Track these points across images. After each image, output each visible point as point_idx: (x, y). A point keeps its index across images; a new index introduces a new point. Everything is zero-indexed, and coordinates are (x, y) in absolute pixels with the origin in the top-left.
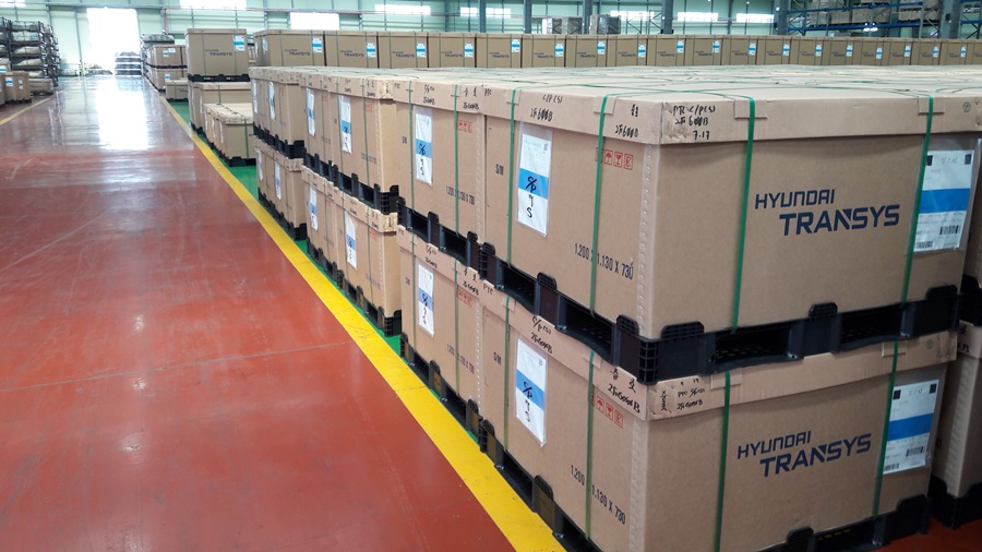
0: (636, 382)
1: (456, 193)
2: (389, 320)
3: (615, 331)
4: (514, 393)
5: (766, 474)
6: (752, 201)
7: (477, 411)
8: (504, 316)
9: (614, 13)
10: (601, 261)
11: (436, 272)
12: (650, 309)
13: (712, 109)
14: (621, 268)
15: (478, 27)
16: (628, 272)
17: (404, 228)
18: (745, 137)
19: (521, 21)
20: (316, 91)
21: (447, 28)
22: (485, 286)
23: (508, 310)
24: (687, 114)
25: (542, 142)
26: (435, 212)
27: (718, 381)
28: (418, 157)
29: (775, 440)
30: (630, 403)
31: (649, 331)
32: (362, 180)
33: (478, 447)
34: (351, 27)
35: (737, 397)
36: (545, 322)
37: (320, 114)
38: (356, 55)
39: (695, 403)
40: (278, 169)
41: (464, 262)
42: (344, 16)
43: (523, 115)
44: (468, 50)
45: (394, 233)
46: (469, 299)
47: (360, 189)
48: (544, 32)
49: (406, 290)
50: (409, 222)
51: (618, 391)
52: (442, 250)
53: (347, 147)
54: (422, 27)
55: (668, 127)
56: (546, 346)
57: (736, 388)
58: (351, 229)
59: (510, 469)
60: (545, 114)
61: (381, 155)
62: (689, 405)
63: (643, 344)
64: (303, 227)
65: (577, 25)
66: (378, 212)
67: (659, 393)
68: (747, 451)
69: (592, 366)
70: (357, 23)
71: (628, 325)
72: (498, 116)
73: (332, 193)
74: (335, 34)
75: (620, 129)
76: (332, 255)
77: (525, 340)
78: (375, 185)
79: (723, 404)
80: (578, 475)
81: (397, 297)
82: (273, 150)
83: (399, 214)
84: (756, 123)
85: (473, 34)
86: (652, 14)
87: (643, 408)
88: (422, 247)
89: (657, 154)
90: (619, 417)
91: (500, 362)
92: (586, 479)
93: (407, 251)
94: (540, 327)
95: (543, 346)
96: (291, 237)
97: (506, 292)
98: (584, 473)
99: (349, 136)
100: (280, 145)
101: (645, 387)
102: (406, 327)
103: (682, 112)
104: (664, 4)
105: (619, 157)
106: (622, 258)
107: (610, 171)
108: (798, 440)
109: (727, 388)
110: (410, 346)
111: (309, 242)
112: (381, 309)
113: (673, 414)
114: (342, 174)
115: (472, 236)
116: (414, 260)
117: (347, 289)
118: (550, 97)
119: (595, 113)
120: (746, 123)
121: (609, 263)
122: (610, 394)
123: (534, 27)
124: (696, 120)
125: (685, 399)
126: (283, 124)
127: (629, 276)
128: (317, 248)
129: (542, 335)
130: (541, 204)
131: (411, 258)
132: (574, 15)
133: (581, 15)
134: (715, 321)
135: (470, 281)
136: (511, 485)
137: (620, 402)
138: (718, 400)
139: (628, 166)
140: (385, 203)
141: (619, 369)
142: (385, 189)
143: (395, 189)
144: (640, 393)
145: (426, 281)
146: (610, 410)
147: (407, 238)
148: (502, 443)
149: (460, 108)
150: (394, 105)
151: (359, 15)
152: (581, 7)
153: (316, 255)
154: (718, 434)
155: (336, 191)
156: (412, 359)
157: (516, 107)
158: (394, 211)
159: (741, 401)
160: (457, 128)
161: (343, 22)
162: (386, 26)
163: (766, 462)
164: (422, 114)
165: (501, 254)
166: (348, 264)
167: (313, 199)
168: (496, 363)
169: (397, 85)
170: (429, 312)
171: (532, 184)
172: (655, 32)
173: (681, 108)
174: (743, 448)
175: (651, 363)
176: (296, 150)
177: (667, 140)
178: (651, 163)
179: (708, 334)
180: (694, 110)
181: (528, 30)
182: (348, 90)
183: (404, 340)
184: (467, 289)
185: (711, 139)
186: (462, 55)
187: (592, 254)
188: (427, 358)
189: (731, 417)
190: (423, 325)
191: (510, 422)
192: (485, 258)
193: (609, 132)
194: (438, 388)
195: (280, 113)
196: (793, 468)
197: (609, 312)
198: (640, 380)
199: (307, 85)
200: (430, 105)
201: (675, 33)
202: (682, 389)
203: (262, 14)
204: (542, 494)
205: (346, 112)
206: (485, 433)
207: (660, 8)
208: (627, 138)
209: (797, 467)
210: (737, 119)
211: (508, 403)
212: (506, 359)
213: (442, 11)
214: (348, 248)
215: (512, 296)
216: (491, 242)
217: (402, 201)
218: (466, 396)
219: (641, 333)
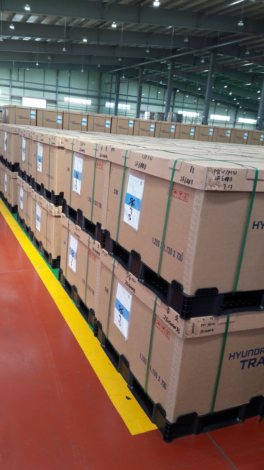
0: (179, 317)
1: (92, 201)
2: (54, 261)
3: (170, 288)
4: (113, 310)
5: (243, 368)
6: (251, 224)
7: (94, 315)
8: (112, 269)
9: (180, 112)
10: (166, 249)
11: (79, 241)
12: (190, 279)
13: (235, 173)
14: (176, 254)
15: (114, 113)
16: (180, 257)
17: (65, 215)
18: (251, 190)
19: (135, 112)
20: (27, 139)
21: (98, 112)
22: (103, 252)
23: (114, 266)
24: (221, 174)
25: (139, 180)
26: (81, 209)
27: (223, 320)
28: (75, 179)
29: (250, 351)
30: (175, 327)
31: (188, 291)
32: (46, 187)
33: (93, 334)
34: (52, 107)
35: (232, 328)
36: (133, 276)
37: (28, 150)
38: (52, 121)
39: (209, 330)
40: (6, 176)
41: (94, 238)
42: (48, 101)
43: (131, 164)
44: (107, 124)
45: (59, 217)
46: (95, 257)
47: (45, 192)
48: (146, 118)
49: (63, 247)
50: (68, 212)
51: (169, 320)
52: (83, 230)
53: (40, 169)
54: (86, 110)
55: (210, 181)
56: (132, 289)
57: (232, 324)
58: (39, 211)
59: (108, 347)
60: (142, 165)
61: (56, 176)
62: (206, 331)
63: (185, 297)
64: (16, 206)
65: (162, 116)
66: (52, 205)
67: (191, 324)
68: (234, 356)
69: (156, 304)
70: (55, 105)
71: (177, 286)
72: (117, 163)
73: (31, 192)
74: (42, 110)
75: (183, 179)
76: (29, 224)
77: (122, 284)
78: (52, 191)
79: (224, 331)
80: (143, 359)
81: (59, 249)
82: (4, 166)
83: (63, 208)
84: (258, 182)
85: (111, 116)
86: (198, 114)
87: (181, 331)
88: (73, 226)
89: (202, 196)
90: (168, 333)
91: (108, 293)
92: (148, 362)
93: (66, 227)
94: (130, 279)
95: (131, 289)
96: (10, 211)
97: (114, 257)
98: (147, 358)
99: (41, 164)
100: (8, 165)
101: (184, 320)
102: (62, 265)
103: (219, 173)
104: (205, 110)
105: (181, 194)
106: (178, 249)
107: (175, 201)
108: (261, 351)
109: (227, 323)
110: (63, 276)
111: (18, 215)
112: (50, 254)
113: (197, 336)
114: (36, 183)
115: (99, 225)
116: (68, 233)
117: (35, 242)
118: (146, 156)
119: (170, 168)
120: (252, 182)
121: (170, 251)
122: (164, 321)
123: (141, 115)
124: (225, 178)
125: (205, 328)
126: (10, 153)
127: (180, 259)
128: (22, 219)
129: (131, 282)
130: (136, 214)
131: (67, 231)
132: (161, 111)
133: (164, 111)
134: (224, 288)
135: (96, 248)
136: (108, 356)
137: (169, 326)
138: (221, 329)
139: (185, 200)
140: (56, 201)
141: (170, 308)
142: (57, 193)
143: (62, 194)
144: (181, 323)
145: (74, 244)
146: (163, 329)
147: (66, 220)
148: (106, 334)
149: (98, 156)
150: (65, 150)
151: (56, 101)
152: (165, 108)
153: (21, 222)
154: (219, 347)
155: (32, 191)
156: (64, 282)
157: (127, 159)
158: (61, 205)
159: (234, 331)
160: (95, 167)
161: (48, 104)
162: (69, 108)
163: (243, 362)
164: (78, 157)
165: (113, 237)
166: (36, 229)
167: (22, 193)
168: (106, 293)
169: (67, 140)
170: (74, 260)
171: (132, 202)
172: (199, 123)
173: (218, 171)
174: (232, 354)
175: (188, 309)
176: (15, 168)
177: (209, 188)
178: (198, 200)
179: (221, 295)
180: (225, 172)
181: (138, 117)
182: (42, 140)
183: (61, 272)
184: (94, 252)
185: (233, 190)
186: (104, 126)
187: (161, 245)
188: (72, 283)
189: (228, 338)
190: (71, 266)
191: (110, 324)
192: (105, 237)
193: (177, 180)
194: (76, 299)
195: (8, 149)
196: (257, 366)
197: (168, 277)
198: (182, 316)
199: (23, 135)
200: (83, 153)
201: (209, 125)
202: (203, 323)
203: (9, 97)
204: (124, 365)
205: (40, 151)
206: (97, 327)
207: (202, 112)
208: (186, 184)
209: (259, 365)
210: (248, 179)
211: (110, 314)
212: (111, 292)
213: (96, 103)
214: (37, 221)
215: (117, 260)
216: (108, 229)
217: (65, 201)
218: (89, 306)
219: (184, 291)
